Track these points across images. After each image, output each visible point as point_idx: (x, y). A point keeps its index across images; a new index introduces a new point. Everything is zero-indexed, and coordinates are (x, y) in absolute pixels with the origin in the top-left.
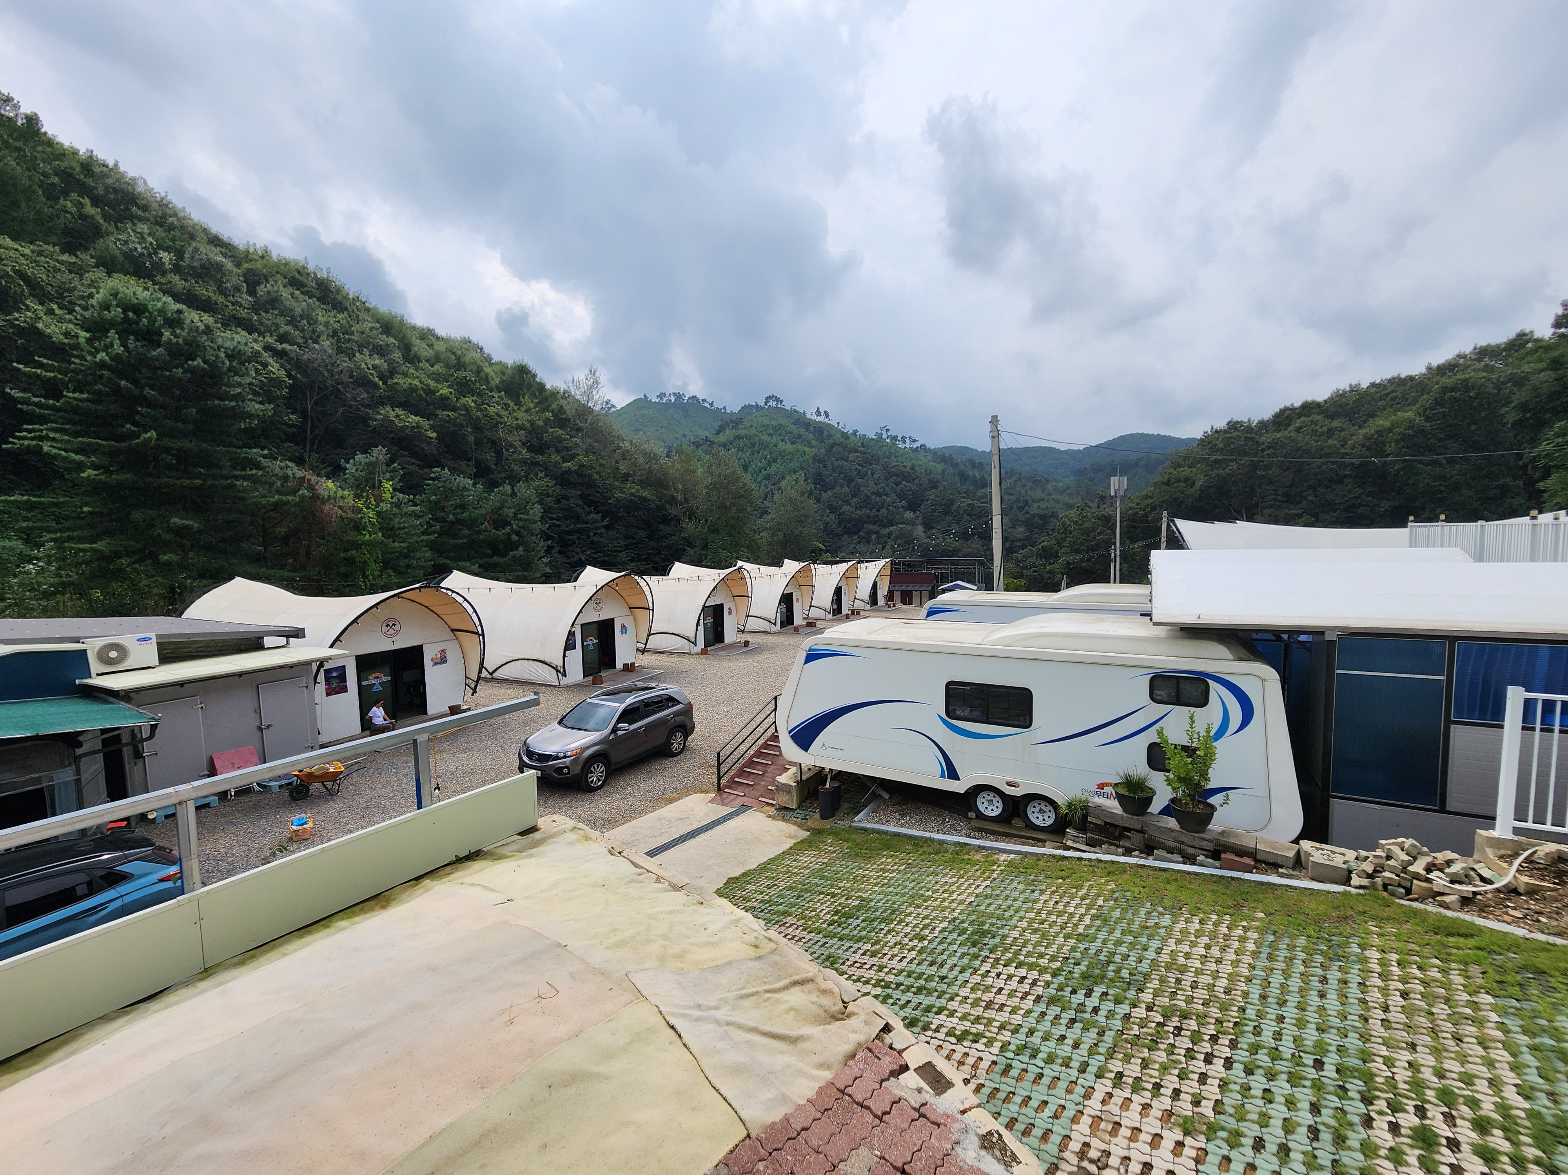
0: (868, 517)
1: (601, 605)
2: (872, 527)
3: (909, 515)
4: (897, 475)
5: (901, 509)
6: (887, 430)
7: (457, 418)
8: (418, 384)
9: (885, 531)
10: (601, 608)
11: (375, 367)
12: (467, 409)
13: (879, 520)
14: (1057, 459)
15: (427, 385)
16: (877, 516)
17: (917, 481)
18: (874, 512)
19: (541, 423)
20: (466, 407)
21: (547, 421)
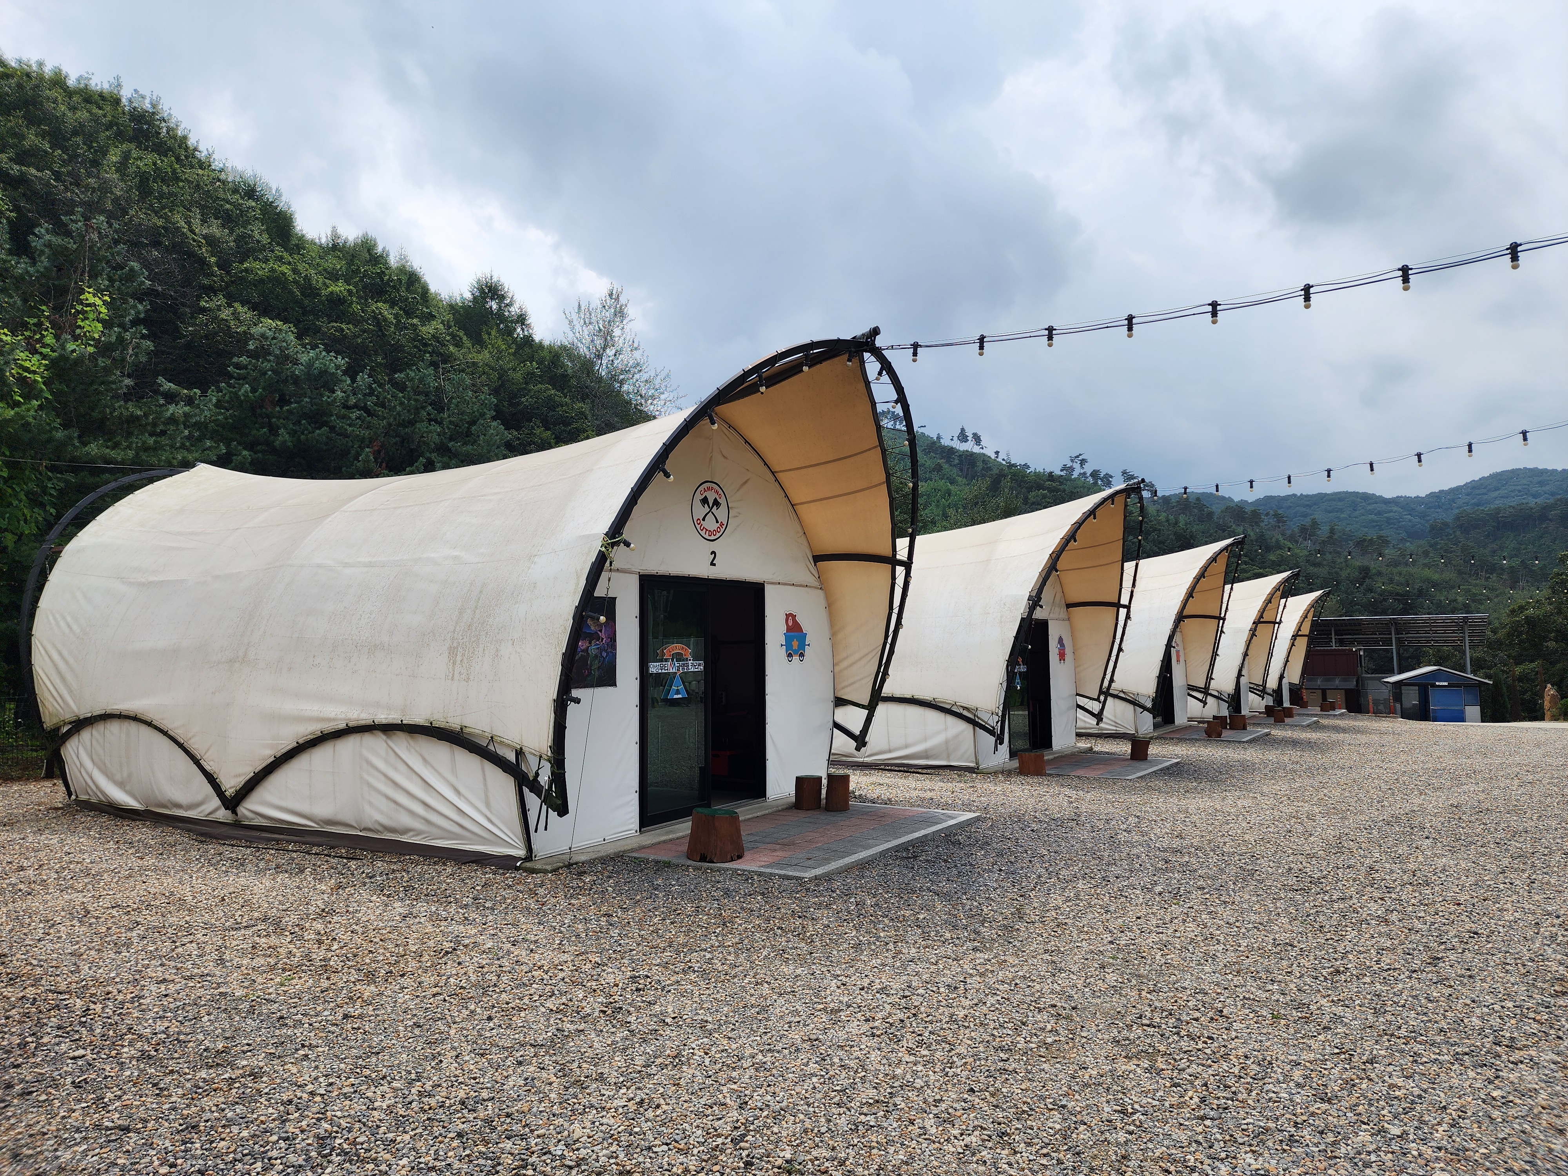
1: (721, 513)
6: (1083, 462)
7: (356, 336)
8: (289, 273)
10: (723, 527)
11: (211, 241)
12: (378, 324)
14: (1380, 513)
15: (307, 278)
19: (518, 376)
20: (378, 321)
21: (530, 375)
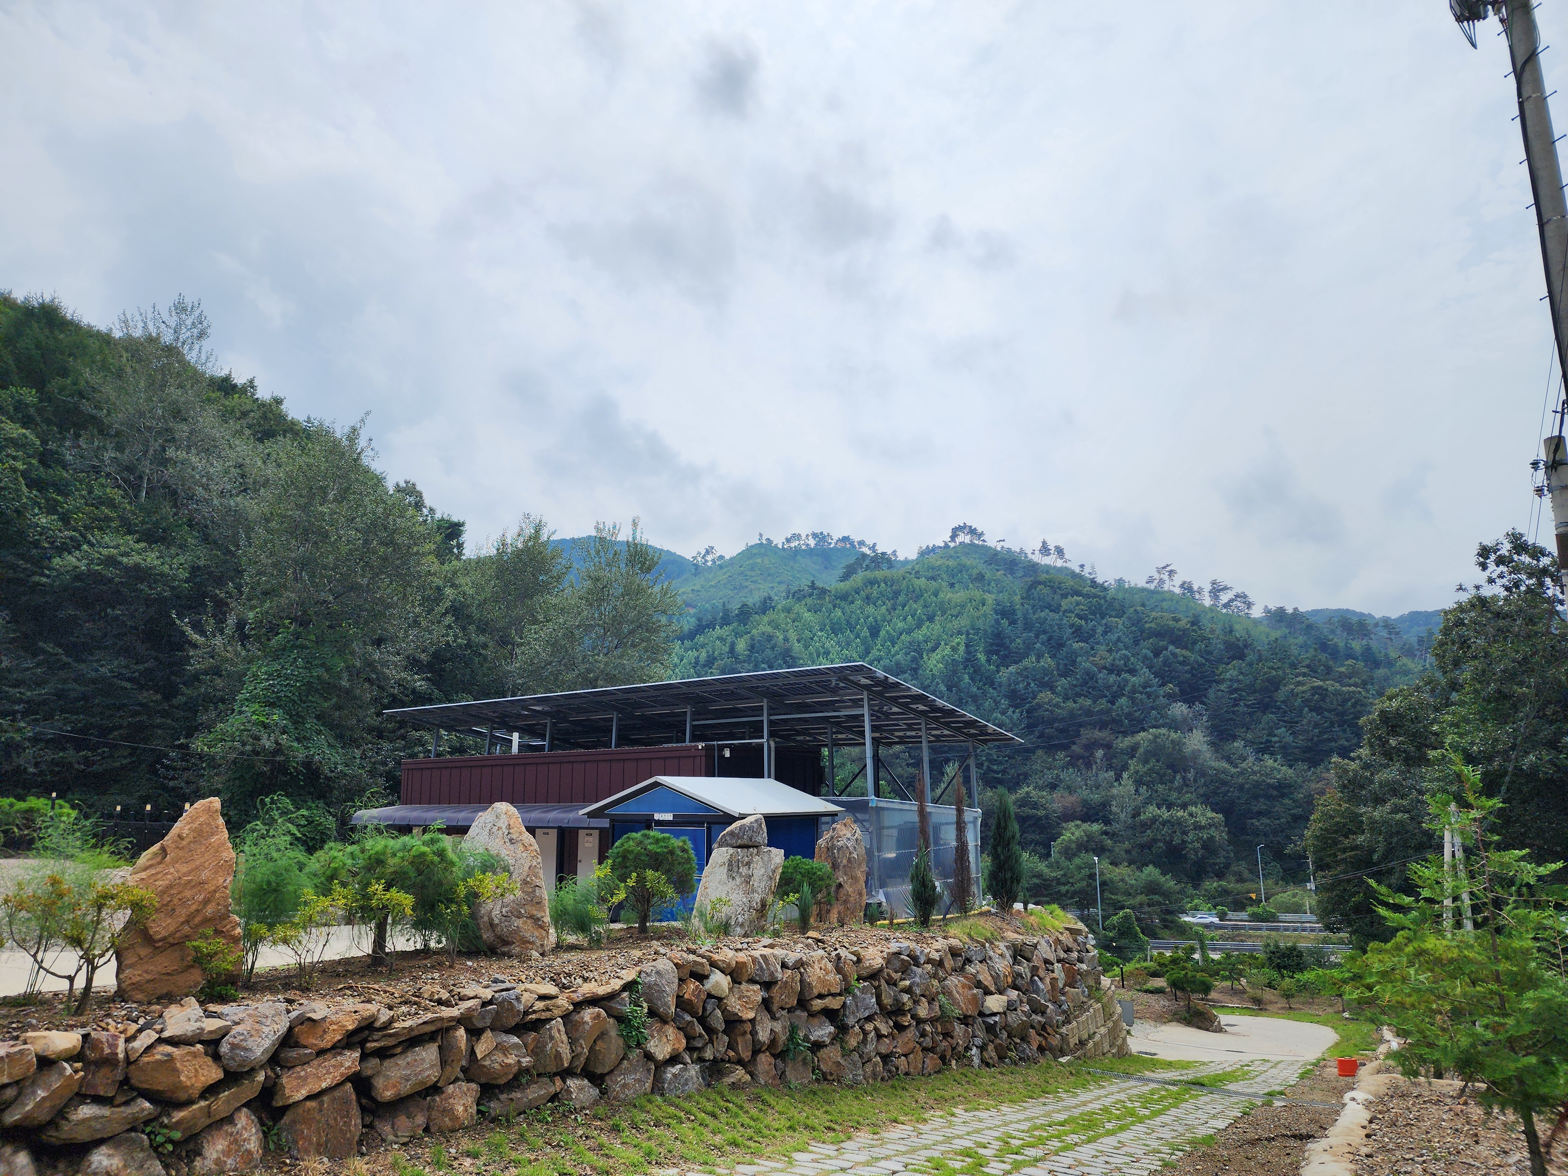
0: (1089, 713)
2: (1098, 734)
3: (1179, 709)
4: (1159, 634)
5: (1163, 700)
6: (1171, 573)
9: (1125, 743)
13: (1114, 721)
16: (1109, 711)
17: (1201, 646)
18: (1103, 704)
